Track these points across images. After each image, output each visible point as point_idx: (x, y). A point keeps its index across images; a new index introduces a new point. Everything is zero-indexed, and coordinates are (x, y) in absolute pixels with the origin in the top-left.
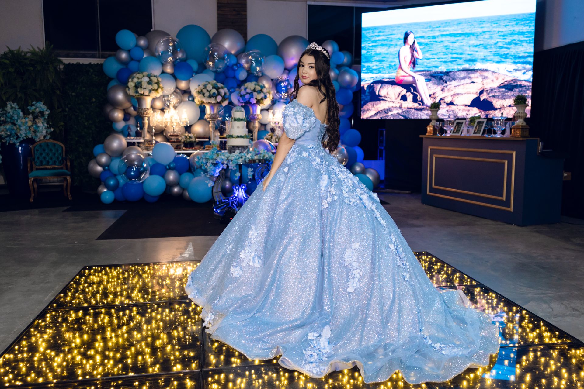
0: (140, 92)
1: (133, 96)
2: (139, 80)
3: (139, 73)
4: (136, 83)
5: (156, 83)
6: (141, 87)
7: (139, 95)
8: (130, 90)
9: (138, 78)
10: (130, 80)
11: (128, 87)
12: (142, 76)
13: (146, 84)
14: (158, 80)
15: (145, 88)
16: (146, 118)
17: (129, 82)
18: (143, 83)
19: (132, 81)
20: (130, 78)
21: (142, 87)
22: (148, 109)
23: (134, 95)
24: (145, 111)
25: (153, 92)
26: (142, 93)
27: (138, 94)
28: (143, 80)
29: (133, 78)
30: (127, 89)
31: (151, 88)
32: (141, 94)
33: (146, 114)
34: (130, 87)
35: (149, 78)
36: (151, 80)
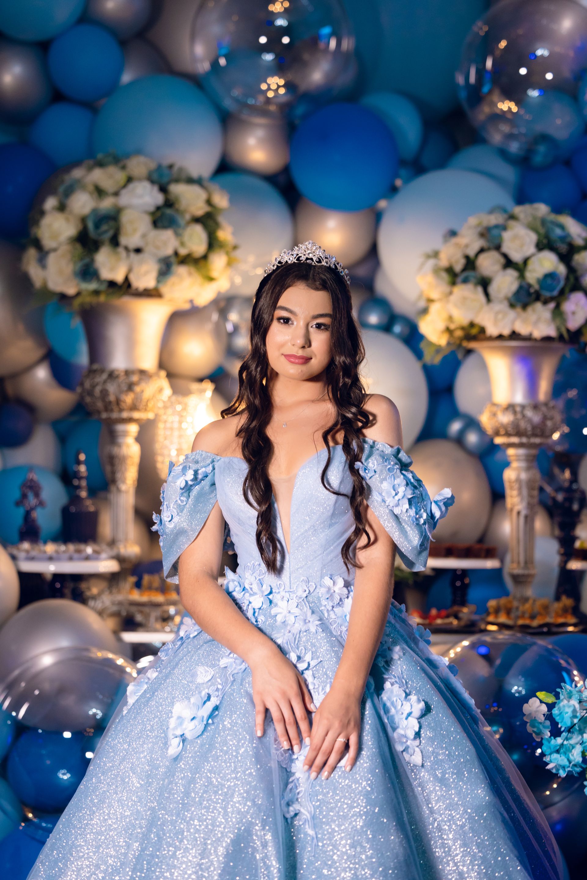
0: (106, 274)
1: (63, 297)
2: (107, 204)
3: (101, 164)
4: (83, 220)
5: (197, 220)
6: (115, 242)
7: (96, 293)
8: (52, 259)
9: (100, 192)
10: (50, 203)
11: (37, 244)
12: (120, 176)
13: (145, 223)
14: (209, 202)
15: (138, 251)
16: (133, 429)
17: (42, 213)
18: (126, 218)
19: (62, 208)
20: (53, 192)
21: (124, 240)
22: (143, 372)
23: (71, 291)
24: (130, 387)
25: (182, 270)
26: (119, 277)
27: (93, 286)
28: (124, 199)
29: (69, 192)
30: (32, 253)
31: (169, 251)
32: (112, 284)
33: (134, 408)
34: (48, 242)
35: (163, 189)
36: (169, 203)
